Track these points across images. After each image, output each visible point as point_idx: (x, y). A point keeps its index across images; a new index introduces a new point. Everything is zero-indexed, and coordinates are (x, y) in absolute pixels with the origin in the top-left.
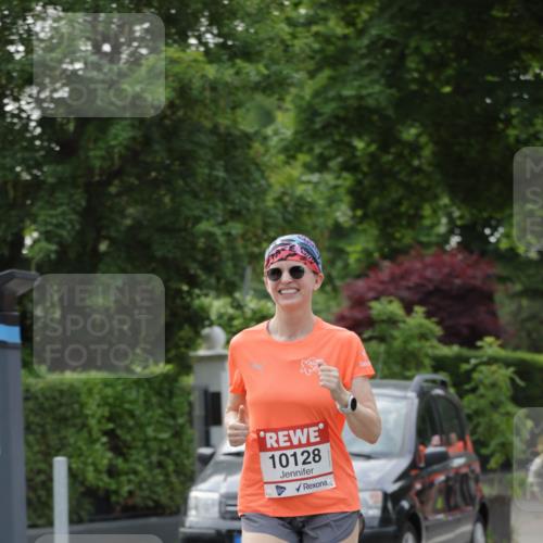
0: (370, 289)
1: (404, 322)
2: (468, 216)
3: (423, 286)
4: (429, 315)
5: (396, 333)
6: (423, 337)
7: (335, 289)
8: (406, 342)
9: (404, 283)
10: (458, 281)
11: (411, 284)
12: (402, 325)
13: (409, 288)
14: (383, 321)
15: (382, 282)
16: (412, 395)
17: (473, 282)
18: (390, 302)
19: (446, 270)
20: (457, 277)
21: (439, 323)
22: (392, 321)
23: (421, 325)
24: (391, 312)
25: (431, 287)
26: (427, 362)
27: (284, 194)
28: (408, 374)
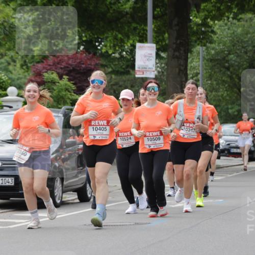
0: (44, 68)
1: (58, 82)
2: (88, 36)
3: (68, 67)
4: (69, 80)
5: (55, 88)
6: (67, 90)
7: (28, 68)
8: (59, 92)
9: (59, 66)
10: (83, 66)
11: (62, 67)
12: (57, 84)
13: (61, 68)
14: (49, 82)
15: (50, 65)
16: (61, 115)
17: (90, 66)
18: (52, 73)
19: (78, 61)
20: (83, 64)
21: (74, 84)
22: (53, 82)
23: (66, 84)
24: (53, 78)
25: (71, 68)
26: (68, 101)
27: (4, 21)
28: (60, 106)
